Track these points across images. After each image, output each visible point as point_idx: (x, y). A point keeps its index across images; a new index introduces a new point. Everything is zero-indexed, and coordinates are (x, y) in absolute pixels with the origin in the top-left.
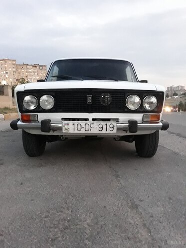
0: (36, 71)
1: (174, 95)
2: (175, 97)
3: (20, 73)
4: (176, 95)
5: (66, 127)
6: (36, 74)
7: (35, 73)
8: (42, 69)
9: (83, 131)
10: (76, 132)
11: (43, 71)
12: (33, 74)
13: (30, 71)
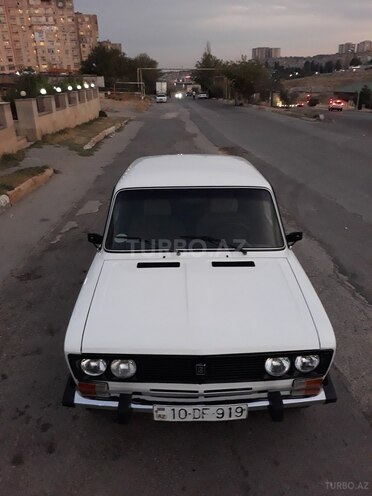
0: (50, 11)
1: (351, 65)
2: (355, 69)
3: (13, 18)
4: (355, 62)
5: (160, 413)
6: (51, 19)
7: (47, 16)
8: (62, 8)
9: (189, 419)
10: (177, 419)
11: (66, 13)
12: (43, 19)
13: (37, 12)
